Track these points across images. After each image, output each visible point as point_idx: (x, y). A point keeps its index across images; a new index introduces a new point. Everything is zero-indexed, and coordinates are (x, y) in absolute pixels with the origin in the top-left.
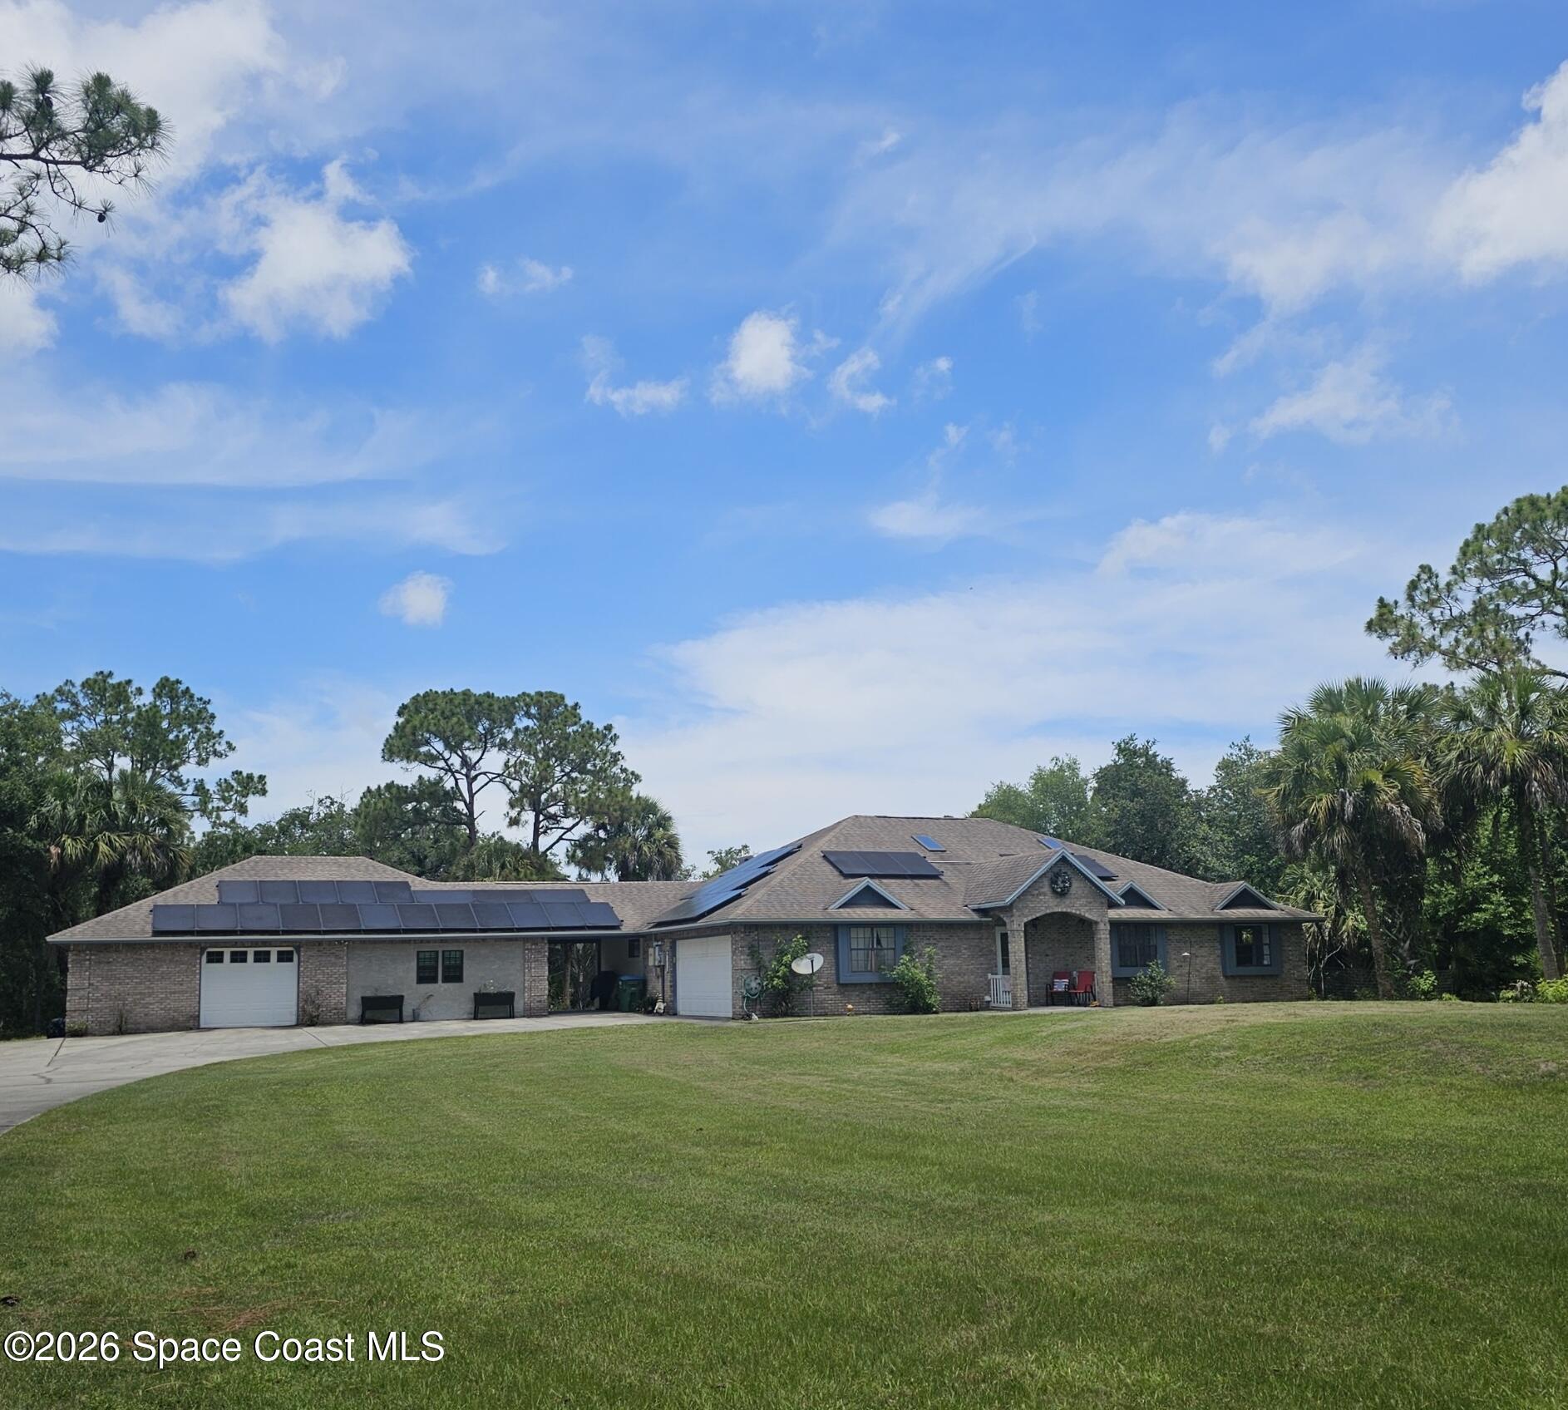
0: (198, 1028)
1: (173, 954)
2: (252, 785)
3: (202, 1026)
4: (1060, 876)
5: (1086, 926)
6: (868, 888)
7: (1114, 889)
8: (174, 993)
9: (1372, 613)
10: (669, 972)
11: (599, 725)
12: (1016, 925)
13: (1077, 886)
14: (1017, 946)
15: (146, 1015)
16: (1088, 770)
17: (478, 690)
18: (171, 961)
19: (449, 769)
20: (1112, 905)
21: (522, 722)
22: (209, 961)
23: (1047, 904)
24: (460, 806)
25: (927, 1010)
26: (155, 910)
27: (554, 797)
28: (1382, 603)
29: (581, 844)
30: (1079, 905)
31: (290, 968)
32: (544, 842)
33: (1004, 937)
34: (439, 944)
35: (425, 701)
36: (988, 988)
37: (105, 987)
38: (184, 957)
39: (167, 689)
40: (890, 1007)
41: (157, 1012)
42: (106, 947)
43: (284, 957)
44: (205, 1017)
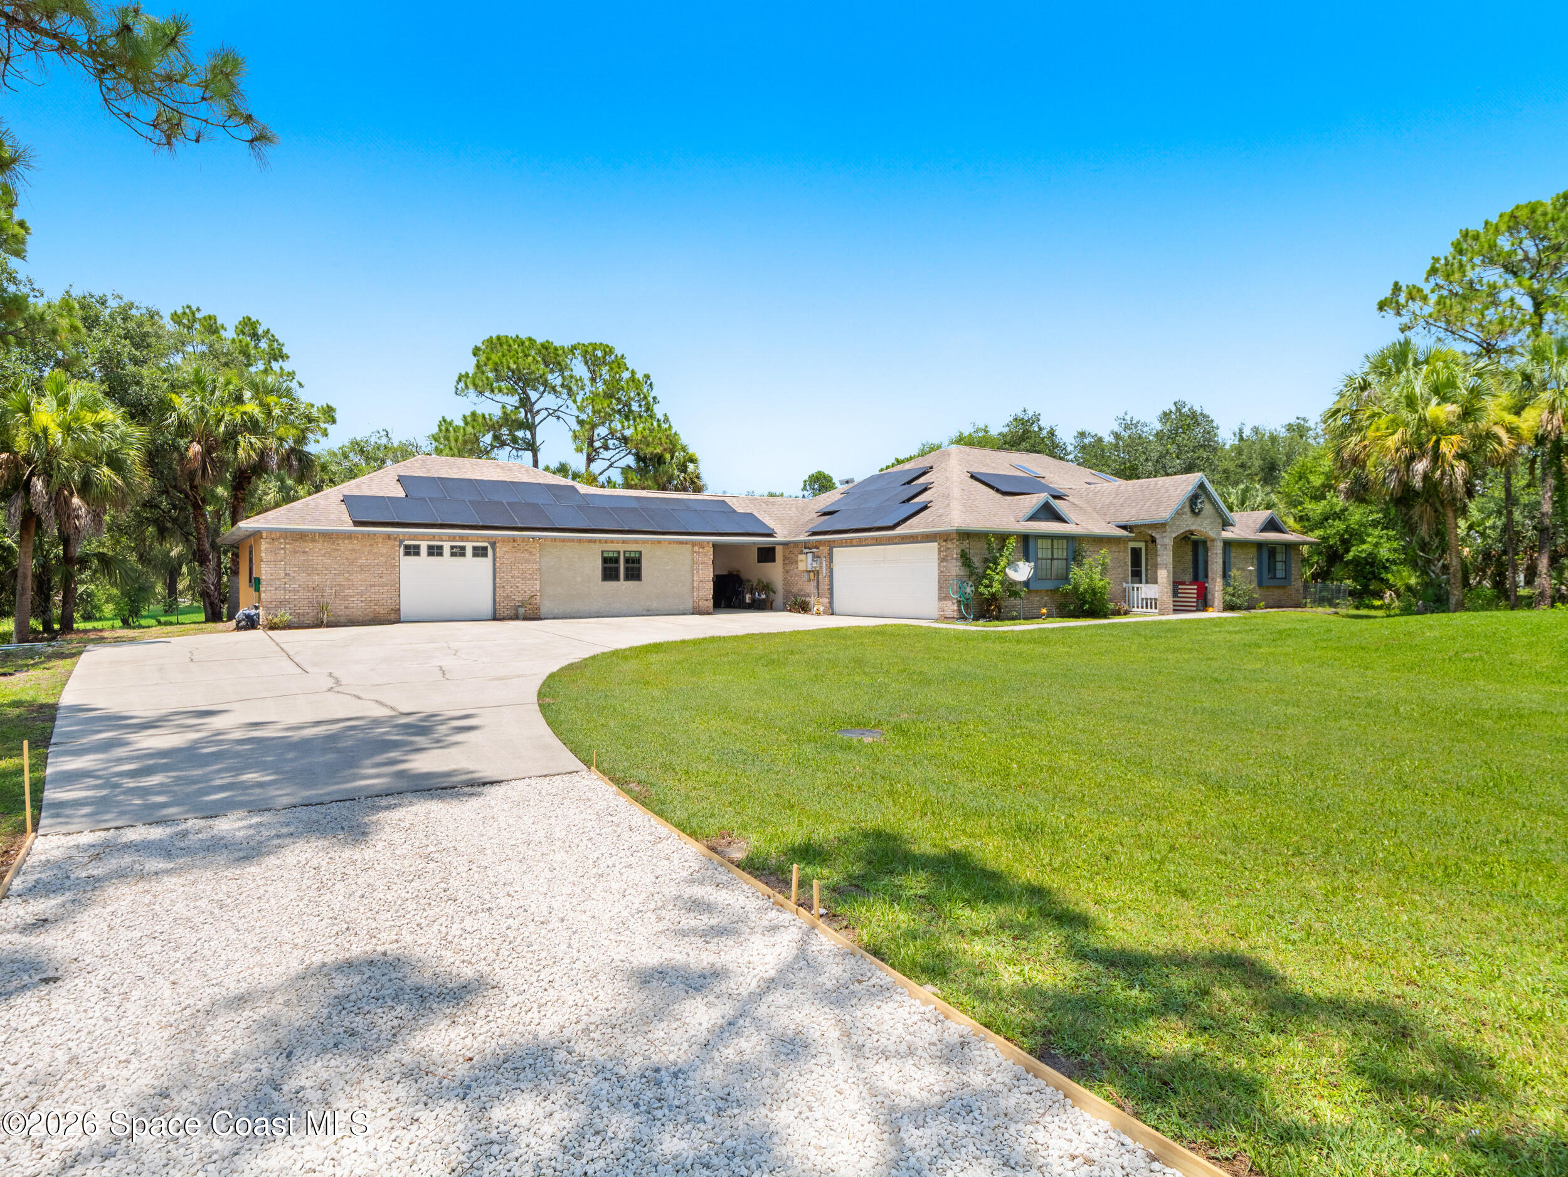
0: (398, 621)
1: (372, 545)
3: (402, 619)
4: (1198, 498)
6: (1047, 504)
8: (374, 585)
10: (826, 576)
12: (1167, 540)
13: (1205, 508)
14: (1168, 559)
15: (346, 607)
18: (369, 552)
21: (577, 366)
22: (407, 554)
23: (1187, 523)
26: (345, 500)
30: (1205, 524)
31: (485, 563)
33: (1134, 551)
34: (620, 544)
35: (496, 344)
36: (1125, 596)
37: (302, 578)
38: (383, 548)
39: (249, 327)
40: (1064, 612)
41: (357, 606)
42: (301, 536)
43: (480, 552)
44: (406, 609)
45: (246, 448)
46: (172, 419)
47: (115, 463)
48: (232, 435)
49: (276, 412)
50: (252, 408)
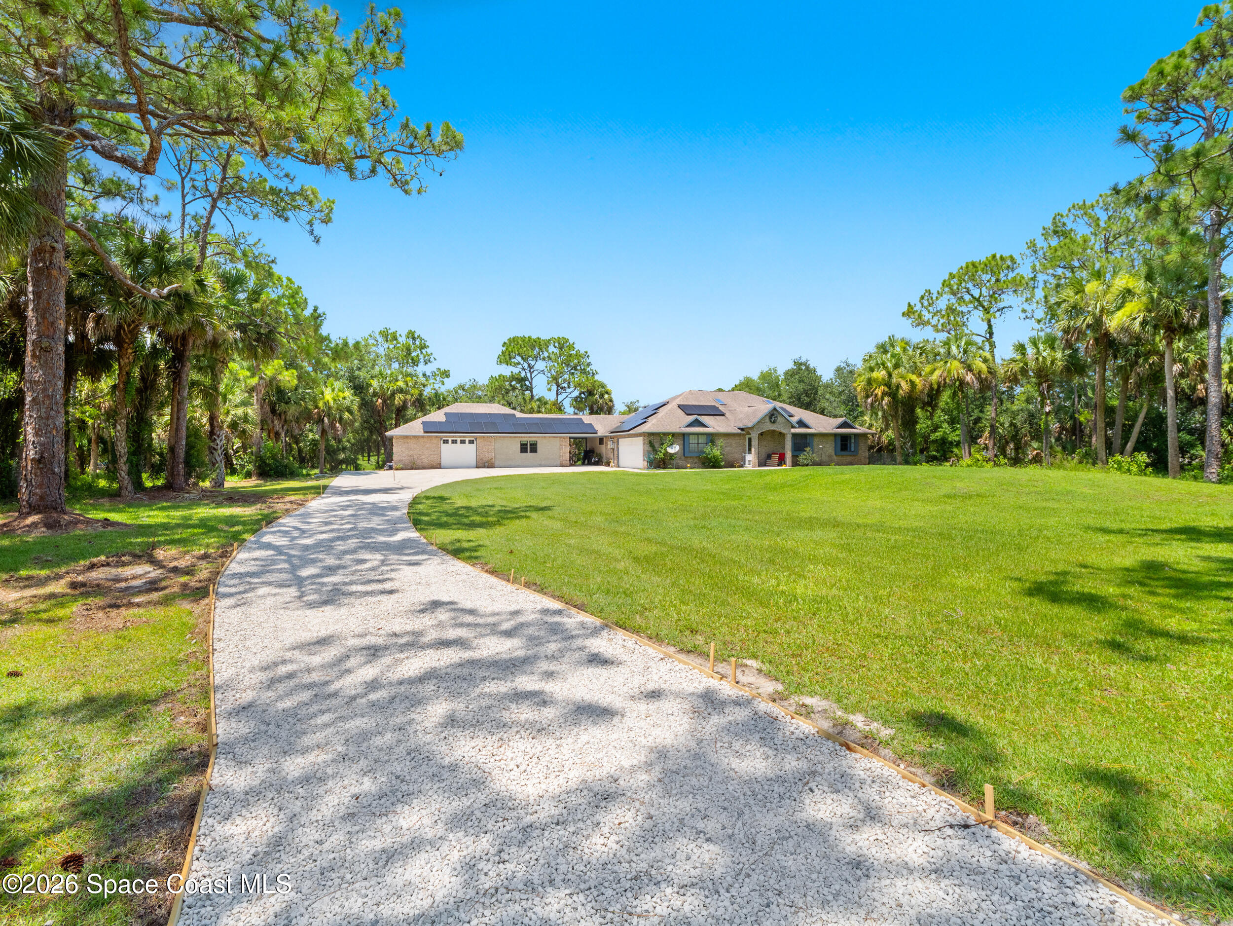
0: (440, 468)
1: (431, 440)
2: (446, 374)
3: (442, 467)
4: (773, 415)
5: (782, 435)
6: (697, 420)
7: (794, 420)
8: (432, 454)
9: (905, 309)
10: (615, 451)
11: (582, 352)
12: (754, 436)
13: (780, 419)
14: (755, 442)
15: (422, 463)
16: (781, 372)
17: (534, 337)
18: (430, 443)
19: (524, 369)
20: (793, 427)
21: (551, 349)
22: (444, 443)
23: (768, 426)
24: (527, 383)
25: (720, 467)
26: (423, 423)
27: (565, 381)
28: (909, 305)
29: (575, 399)
30: (779, 427)
31: (473, 446)
32: (560, 398)
33: (750, 440)
34: (528, 438)
35: (513, 340)
36: (743, 459)
37: (407, 452)
38: (435, 441)
39: (411, 335)
40: (704, 466)
41: (426, 462)
42: (406, 437)
43: (471, 442)
44: (443, 463)
45: (398, 399)
46: (371, 390)
47: (350, 411)
48: (393, 394)
49: (410, 384)
50: (401, 384)
